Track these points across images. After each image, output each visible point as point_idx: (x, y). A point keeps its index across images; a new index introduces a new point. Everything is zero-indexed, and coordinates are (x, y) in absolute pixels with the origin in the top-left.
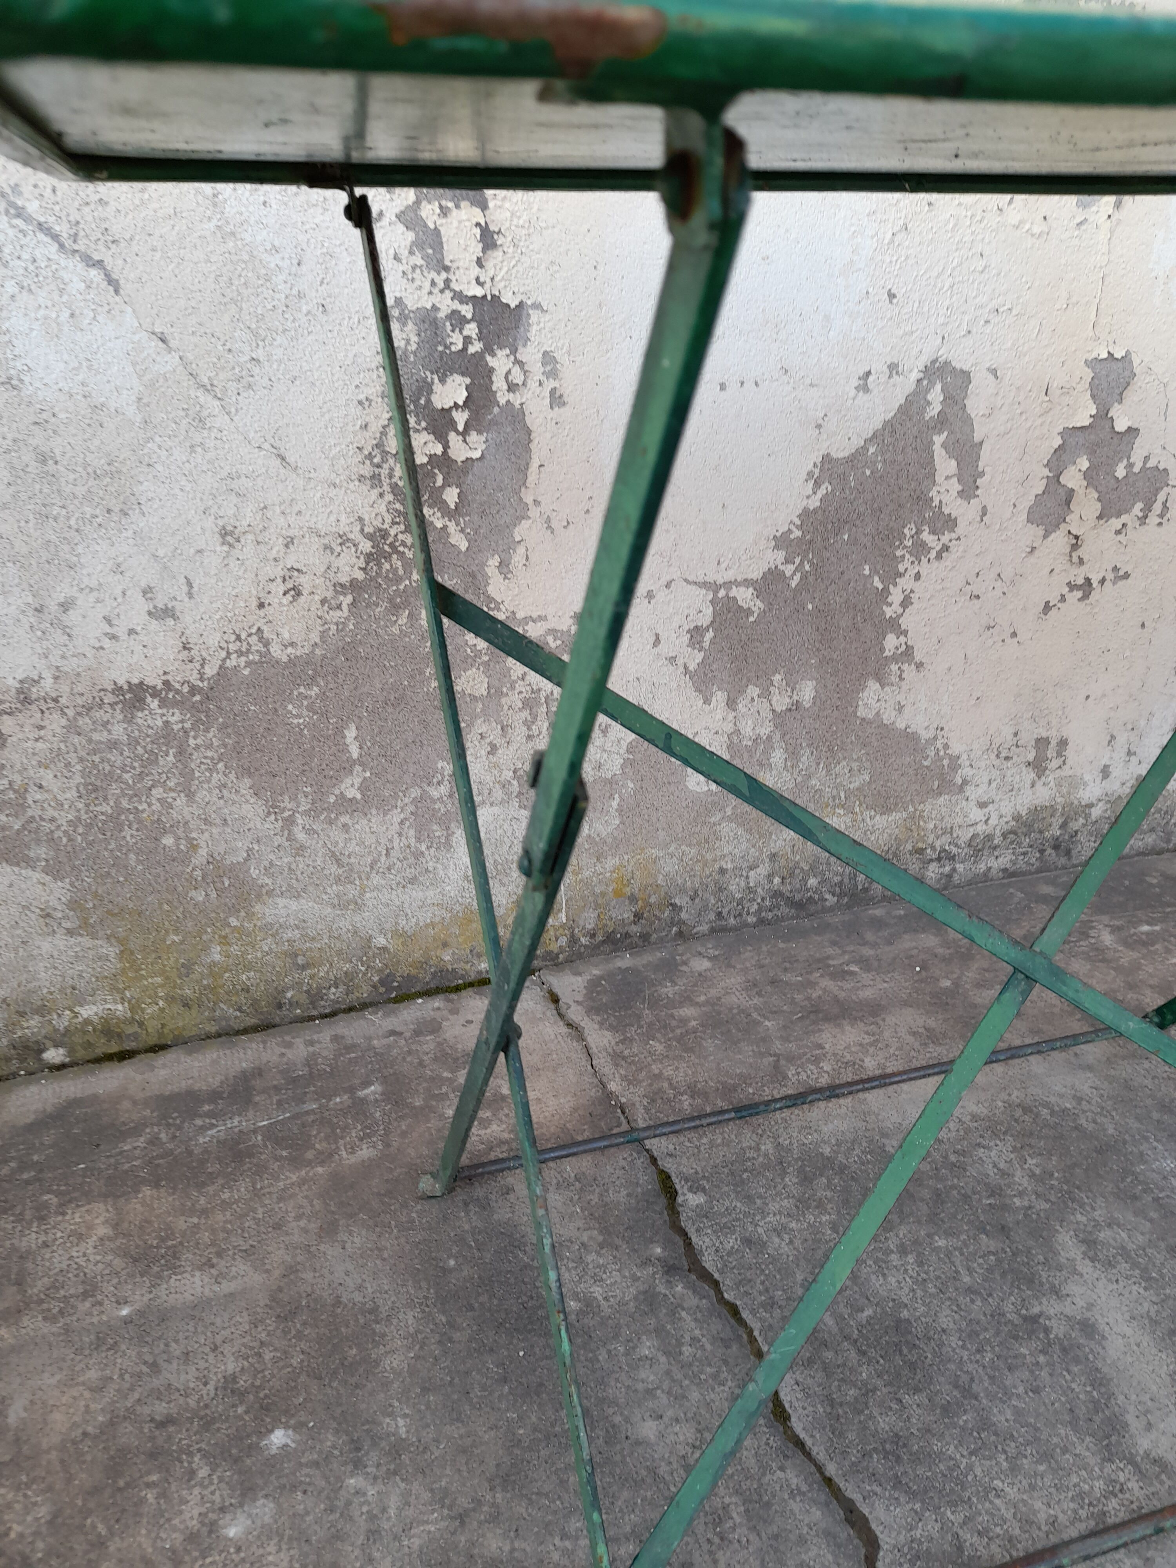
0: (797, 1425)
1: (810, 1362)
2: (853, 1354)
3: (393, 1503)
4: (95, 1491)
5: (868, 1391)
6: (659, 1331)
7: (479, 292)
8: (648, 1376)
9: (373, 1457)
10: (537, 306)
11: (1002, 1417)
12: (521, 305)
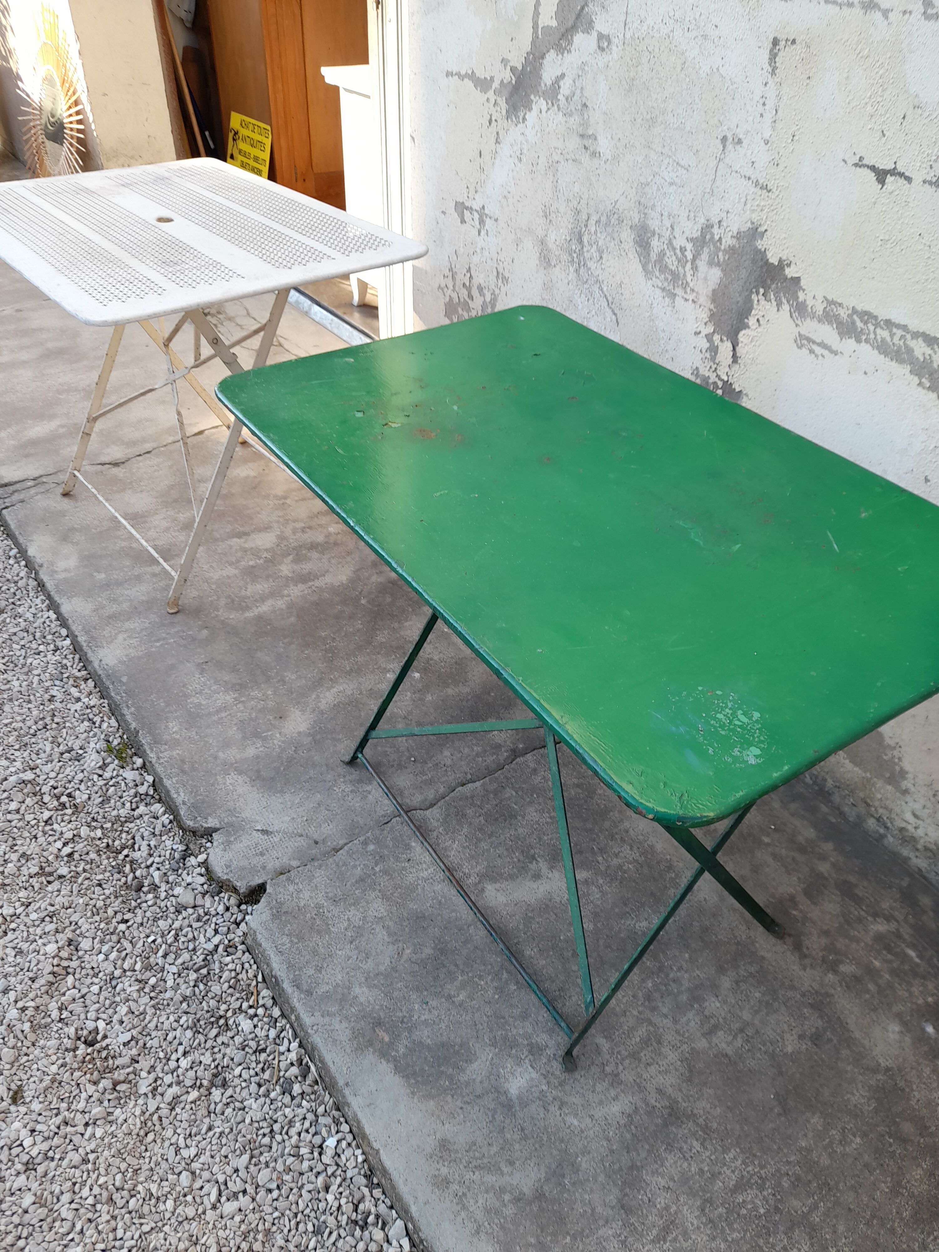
0: (460, 788)
1: (487, 791)
2: (495, 803)
3: (406, 703)
4: (391, 647)
5: (481, 807)
6: (485, 751)
7: (726, 379)
8: (466, 751)
9: (417, 695)
10: (747, 395)
11: (484, 845)
12: (740, 391)
